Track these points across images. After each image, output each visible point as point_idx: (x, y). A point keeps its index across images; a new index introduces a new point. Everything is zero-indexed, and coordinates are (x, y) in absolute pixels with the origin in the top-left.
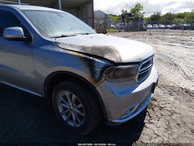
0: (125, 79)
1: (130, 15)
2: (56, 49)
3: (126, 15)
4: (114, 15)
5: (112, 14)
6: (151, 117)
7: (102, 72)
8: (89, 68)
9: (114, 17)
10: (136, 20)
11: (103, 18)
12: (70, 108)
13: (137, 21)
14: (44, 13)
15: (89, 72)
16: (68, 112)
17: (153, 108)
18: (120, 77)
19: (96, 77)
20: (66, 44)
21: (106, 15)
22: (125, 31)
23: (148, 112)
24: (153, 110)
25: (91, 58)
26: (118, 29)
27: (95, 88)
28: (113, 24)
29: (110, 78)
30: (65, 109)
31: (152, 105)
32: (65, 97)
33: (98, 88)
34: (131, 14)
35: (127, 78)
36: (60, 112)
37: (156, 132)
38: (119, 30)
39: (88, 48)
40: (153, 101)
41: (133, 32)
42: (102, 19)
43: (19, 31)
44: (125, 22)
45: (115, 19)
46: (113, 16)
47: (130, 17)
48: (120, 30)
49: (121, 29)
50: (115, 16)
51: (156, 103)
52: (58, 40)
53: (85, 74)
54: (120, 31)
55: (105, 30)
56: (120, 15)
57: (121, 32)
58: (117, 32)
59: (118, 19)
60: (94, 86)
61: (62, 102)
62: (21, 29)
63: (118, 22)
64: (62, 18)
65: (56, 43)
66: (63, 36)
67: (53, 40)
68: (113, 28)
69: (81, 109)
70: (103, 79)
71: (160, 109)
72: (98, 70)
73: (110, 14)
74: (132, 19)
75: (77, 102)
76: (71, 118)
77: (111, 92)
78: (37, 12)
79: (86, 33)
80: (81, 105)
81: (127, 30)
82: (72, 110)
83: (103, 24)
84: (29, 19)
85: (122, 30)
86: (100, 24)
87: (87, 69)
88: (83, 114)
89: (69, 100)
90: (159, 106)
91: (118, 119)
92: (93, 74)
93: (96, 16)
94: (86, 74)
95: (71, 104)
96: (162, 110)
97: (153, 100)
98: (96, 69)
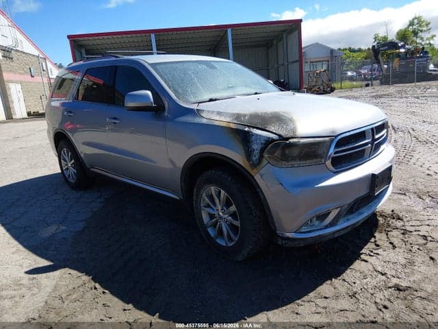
0: (304, 162)
1: (393, 45)
2: (198, 120)
3: (384, 45)
4: (357, 48)
5: (352, 47)
6: (378, 245)
7: (262, 150)
8: (243, 145)
9: (355, 54)
10: (408, 56)
11: (327, 59)
12: (219, 214)
13: (410, 58)
14: (186, 65)
15: (243, 151)
16: (217, 222)
17: (388, 231)
18: (294, 159)
19: (254, 159)
20: (212, 112)
21: (332, 51)
22: (382, 83)
23: (375, 237)
24: (387, 234)
25: (247, 129)
26: (365, 79)
27: (253, 177)
28: (351, 70)
29: (276, 160)
30: (212, 216)
31: (389, 226)
32: (211, 197)
33: (257, 177)
34: (397, 44)
35: (307, 162)
36: (205, 223)
37: (380, 269)
38: (366, 83)
39: (245, 116)
40: (394, 220)
41: (400, 85)
42: (322, 61)
43: (147, 97)
44: (382, 64)
45: (359, 57)
46: (353, 51)
47: (392, 51)
48: (368, 81)
49: (370, 80)
50: (360, 50)
51: (399, 224)
52: (202, 106)
53: (235, 155)
54: (367, 85)
55: (328, 86)
56: (369, 49)
57: (372, 85)
58: (361, 87)
59: (366, 58)
60: (251, 175)
61: (208, 206)
62: (149, 93)
63: (364, 64)
64: (215, 70)
65: (198, 110)
66: (211, 100)
67: (195, 107)
68: (351, 79)
69: (233, 215)
70: (265, 162)
71: (403, 234)
72: (256, 147)
73: (347, 48)
74: (398, 55)
75: (228, 204)
76: (220, 233)
77: (278, 182)
78: (175, 65)
79: (255, 92)
80: (233, 208)
81: (385, 81)
82: (221, 218)
83: (325, 71)
84: (161, 76)
85: (374, 82)
86: (317, 73)
87: (240, 147)
88: (237, 223)
89: (217, 201)
90: (403, 228)
91: (295, 232)
92: (248, 154)
93: (310, 55)
94: (237, 155)
95: (220, 208)
96: (407, 236)
97: (394, 218)
98: (253, 146)
